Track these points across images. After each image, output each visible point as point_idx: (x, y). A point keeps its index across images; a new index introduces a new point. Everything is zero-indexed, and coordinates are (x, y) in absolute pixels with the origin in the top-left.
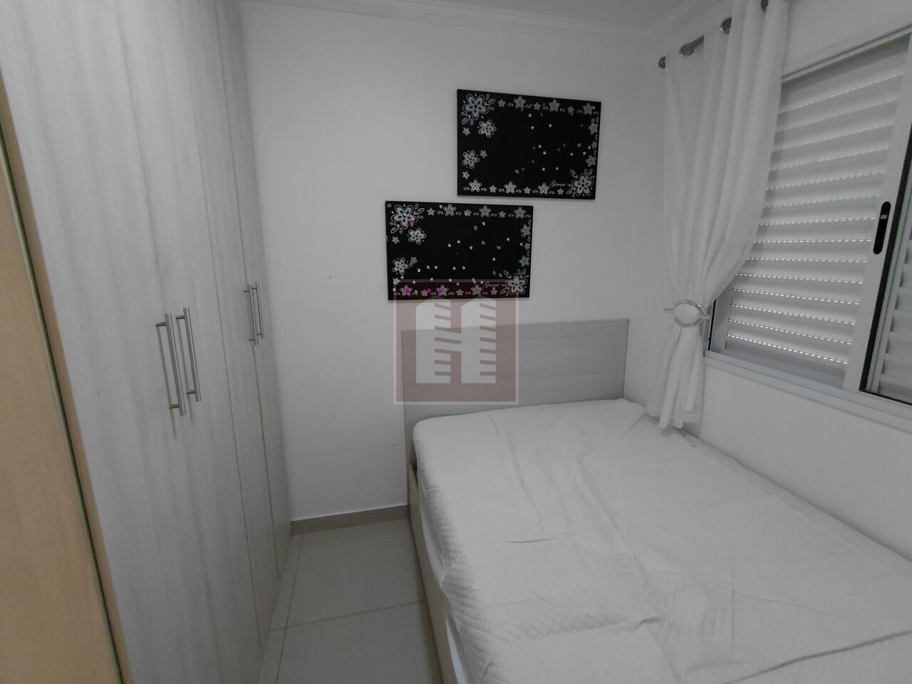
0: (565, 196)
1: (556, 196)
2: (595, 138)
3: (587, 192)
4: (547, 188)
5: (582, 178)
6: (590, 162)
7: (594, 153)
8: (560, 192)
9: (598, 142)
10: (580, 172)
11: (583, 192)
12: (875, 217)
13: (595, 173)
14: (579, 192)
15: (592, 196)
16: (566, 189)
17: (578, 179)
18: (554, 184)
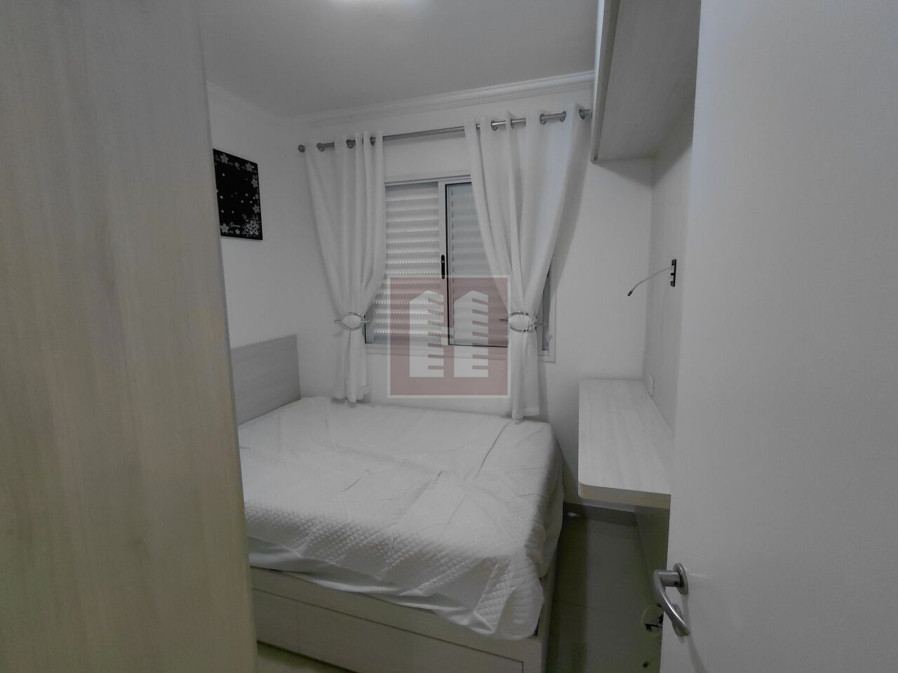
0: (241, 236)
1: (234, 235)
2: (256, 191)
3: (257, 233)
4: (227, 228)
5: (252, 222)
6: (255, 209)
7: (257, 202)
8: (238, 232)
9: (259, 194)
10: (249, 217)
11: (254, 234)
12: (439, 261)
13: (260, 219)
14: (251, 233)
15: (260, 237)
16: (242, 230)
17: (249, 223)
18: (233, 225)
